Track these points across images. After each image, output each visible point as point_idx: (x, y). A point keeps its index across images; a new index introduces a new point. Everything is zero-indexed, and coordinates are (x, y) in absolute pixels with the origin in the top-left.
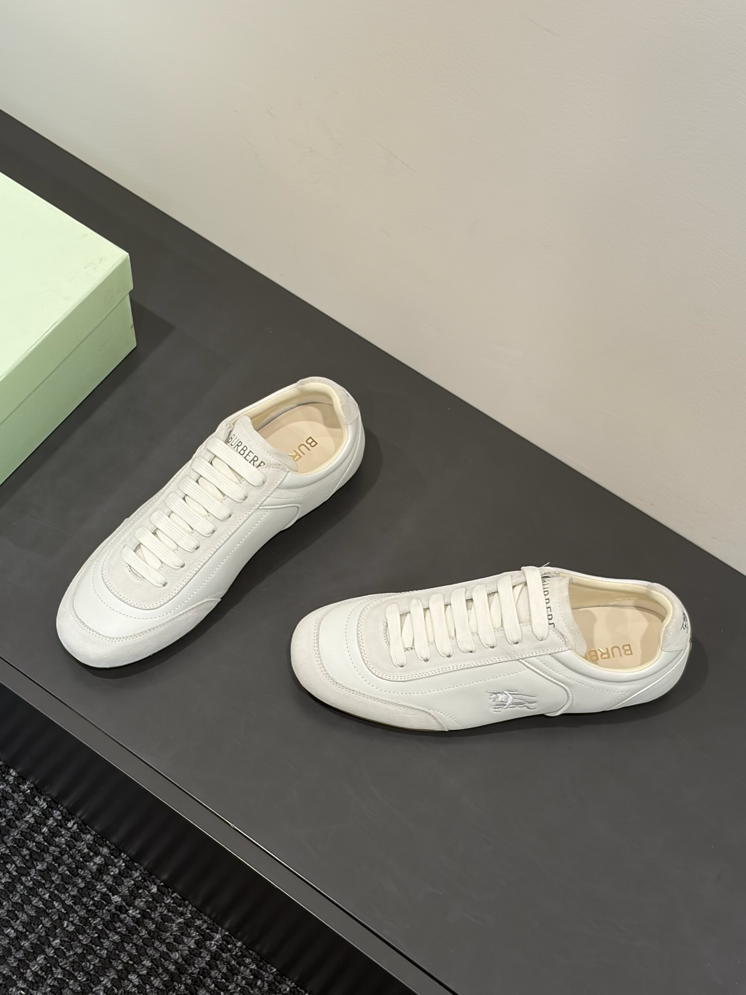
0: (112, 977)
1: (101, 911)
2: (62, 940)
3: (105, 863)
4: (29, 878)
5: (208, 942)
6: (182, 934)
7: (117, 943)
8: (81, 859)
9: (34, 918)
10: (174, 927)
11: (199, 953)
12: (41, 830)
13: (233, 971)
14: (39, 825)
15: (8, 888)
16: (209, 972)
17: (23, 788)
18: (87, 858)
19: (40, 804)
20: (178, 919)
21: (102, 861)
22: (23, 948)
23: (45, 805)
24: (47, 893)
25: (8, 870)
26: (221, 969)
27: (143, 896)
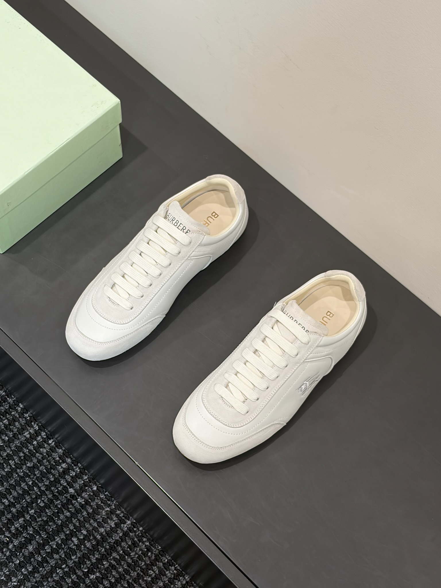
0: (63, 537)
1: (61, 497)
2: (36, 510)
3: (68, 468)
4: (21, 471)
5: (122, 525)
6: (108, 518)
7: (68, 517)
8: (54, 464)
9: (21, 495)
10: (104, 513)
11: (116, 530)
12: (32, 442)
13: (135, 544)
14: (32, 440)
15: (8, 474)
16: (120, 543)
17: (26, 415)
18: (58, 463)
19: (35, 427)
20: (106, 508)
21: (66, 466)
22: (12, 512)
23: (37, 428)
24: (31, 481)
25: (10, 464)
26: (128, 542)
27: (88, 491)
